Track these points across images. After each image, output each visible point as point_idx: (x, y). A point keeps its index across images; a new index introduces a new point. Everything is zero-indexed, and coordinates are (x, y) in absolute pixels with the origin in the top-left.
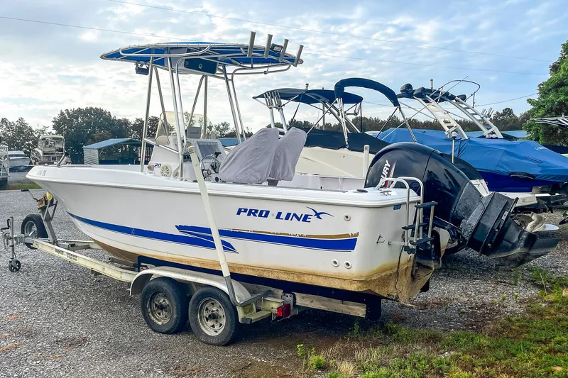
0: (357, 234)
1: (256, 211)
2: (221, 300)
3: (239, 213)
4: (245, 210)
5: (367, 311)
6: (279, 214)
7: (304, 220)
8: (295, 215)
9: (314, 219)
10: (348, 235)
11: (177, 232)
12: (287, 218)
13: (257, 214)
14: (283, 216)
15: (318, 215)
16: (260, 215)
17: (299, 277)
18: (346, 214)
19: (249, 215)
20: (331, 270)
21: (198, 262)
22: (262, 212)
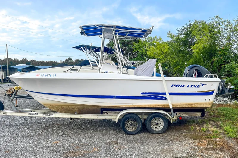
0: (214, 90)
1: (179, 85)
2: (162, 117)
3: (172, 86)
4: (175, 85)
5: (201, 114)
6: (189, 86)
7: (197, 87)
8: (194, 86)
9: (201, 86)
10: (212, 90)
11: (141, 95)
12: (191, 87)
13: (180, 86)
14: (190, 86)
15: (202, 85)
16: (181, 87)
17: (191, 105)
18: (212, 84)
19: (176, 87)
20: (204, 102)
21: (148, 106)
22: (182, 85)
